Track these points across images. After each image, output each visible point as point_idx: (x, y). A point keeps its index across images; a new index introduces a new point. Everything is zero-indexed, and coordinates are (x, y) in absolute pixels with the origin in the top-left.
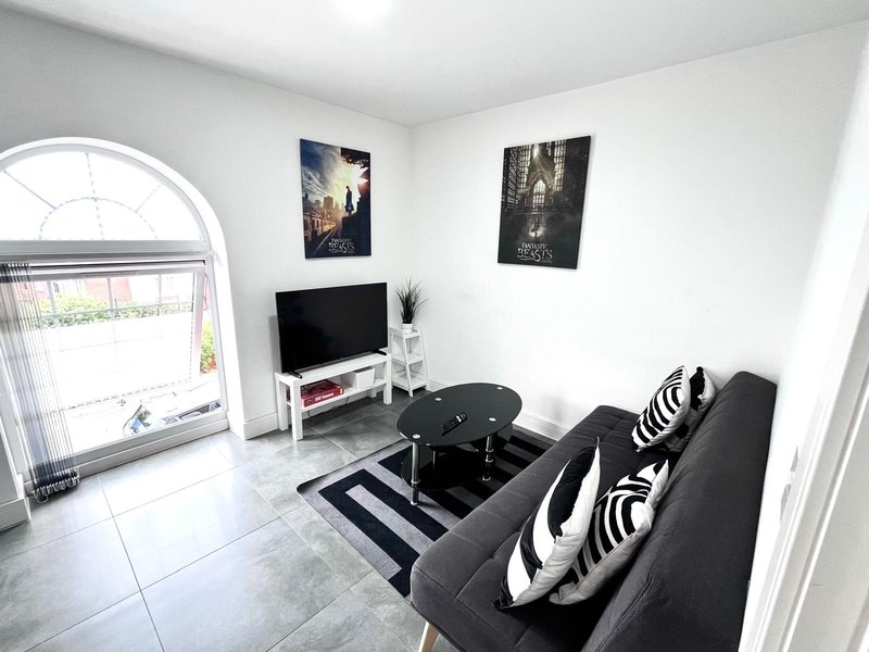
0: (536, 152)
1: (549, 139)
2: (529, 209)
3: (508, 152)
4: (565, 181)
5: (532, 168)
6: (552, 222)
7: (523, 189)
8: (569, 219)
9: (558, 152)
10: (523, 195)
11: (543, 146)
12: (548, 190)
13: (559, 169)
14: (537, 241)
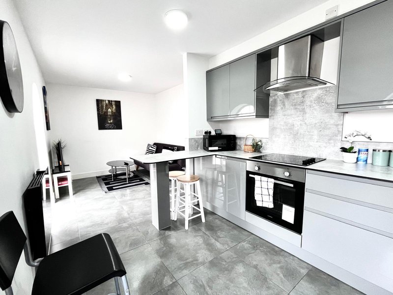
0: (107, 102)
1: (110, 99)
2: (107, 115)
3: (98, 101)
4: (116, 109)
5: (106, 105)
6: (114, 119)
7: (104, 110)
8: (119, 118)
9: (113, 103)
10: (105, 112)
11: (109, 101)
12: (112, 112)
13: (114, 107)
14: (111, 123)
